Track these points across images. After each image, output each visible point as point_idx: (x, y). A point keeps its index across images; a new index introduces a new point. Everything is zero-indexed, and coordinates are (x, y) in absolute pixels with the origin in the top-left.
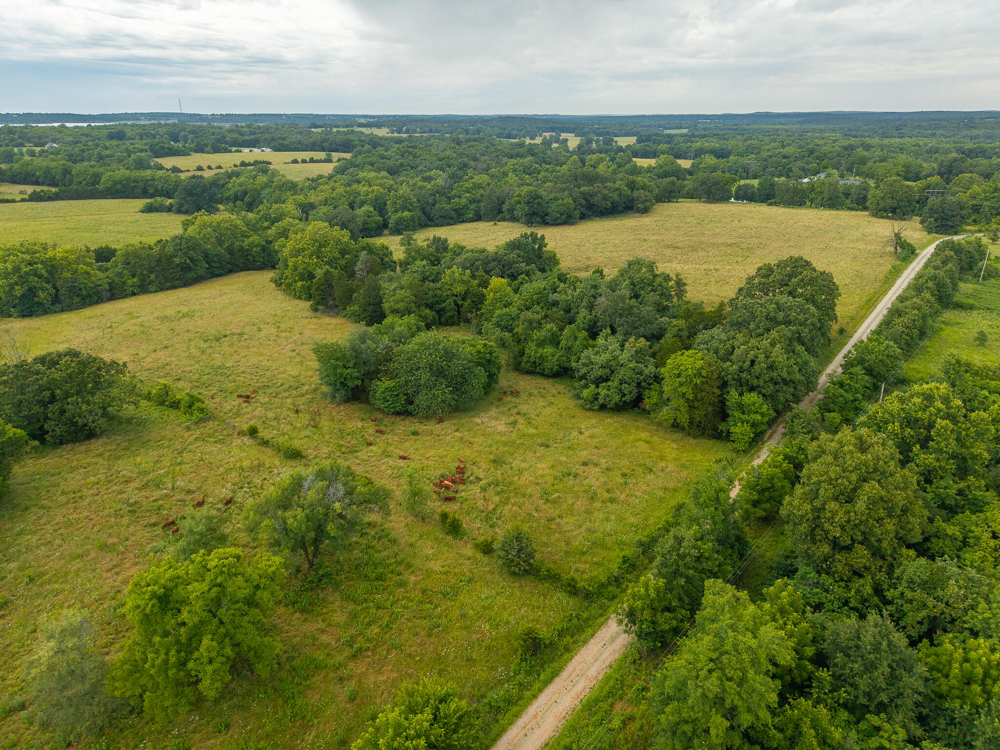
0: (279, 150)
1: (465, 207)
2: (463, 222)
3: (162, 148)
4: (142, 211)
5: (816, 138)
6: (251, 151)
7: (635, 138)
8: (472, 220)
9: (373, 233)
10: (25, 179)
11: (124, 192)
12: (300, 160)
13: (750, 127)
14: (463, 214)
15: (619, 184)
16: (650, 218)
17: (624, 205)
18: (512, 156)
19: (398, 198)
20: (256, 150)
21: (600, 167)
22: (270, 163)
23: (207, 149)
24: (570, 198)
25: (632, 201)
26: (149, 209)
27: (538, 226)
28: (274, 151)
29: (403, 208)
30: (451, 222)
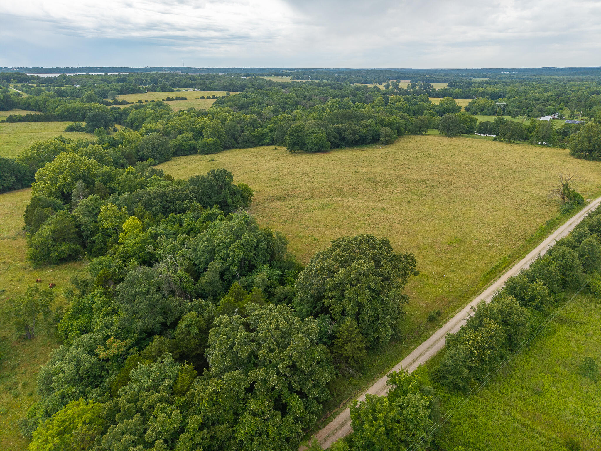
0: (204, 90)
1: (266, 134)
2: (262, 145)
3: (129, 88)
4: (66, 131)
5: (574, 85)
6: (186, 91)
7: (447, 84)
8: (269, 144)
9: (187, 152)
10: (28, 107)
11: (69, 117)
12: (206, 97)
13: (534, 77)
14: (262, 140)
15: (370, 122)
16: (387, 149)
17: (372, 138)
18: (337, 96)
19: (210, 128)
20: (190, 90)
21: (397, 104)
22: (186, 99)
23: (158, 89)
24: (325, 133)
25: (379, 135)
26: (71, 129)
27: (299, 153)
28: (201, 90)
29: (213, 135)
30: (251, 145)
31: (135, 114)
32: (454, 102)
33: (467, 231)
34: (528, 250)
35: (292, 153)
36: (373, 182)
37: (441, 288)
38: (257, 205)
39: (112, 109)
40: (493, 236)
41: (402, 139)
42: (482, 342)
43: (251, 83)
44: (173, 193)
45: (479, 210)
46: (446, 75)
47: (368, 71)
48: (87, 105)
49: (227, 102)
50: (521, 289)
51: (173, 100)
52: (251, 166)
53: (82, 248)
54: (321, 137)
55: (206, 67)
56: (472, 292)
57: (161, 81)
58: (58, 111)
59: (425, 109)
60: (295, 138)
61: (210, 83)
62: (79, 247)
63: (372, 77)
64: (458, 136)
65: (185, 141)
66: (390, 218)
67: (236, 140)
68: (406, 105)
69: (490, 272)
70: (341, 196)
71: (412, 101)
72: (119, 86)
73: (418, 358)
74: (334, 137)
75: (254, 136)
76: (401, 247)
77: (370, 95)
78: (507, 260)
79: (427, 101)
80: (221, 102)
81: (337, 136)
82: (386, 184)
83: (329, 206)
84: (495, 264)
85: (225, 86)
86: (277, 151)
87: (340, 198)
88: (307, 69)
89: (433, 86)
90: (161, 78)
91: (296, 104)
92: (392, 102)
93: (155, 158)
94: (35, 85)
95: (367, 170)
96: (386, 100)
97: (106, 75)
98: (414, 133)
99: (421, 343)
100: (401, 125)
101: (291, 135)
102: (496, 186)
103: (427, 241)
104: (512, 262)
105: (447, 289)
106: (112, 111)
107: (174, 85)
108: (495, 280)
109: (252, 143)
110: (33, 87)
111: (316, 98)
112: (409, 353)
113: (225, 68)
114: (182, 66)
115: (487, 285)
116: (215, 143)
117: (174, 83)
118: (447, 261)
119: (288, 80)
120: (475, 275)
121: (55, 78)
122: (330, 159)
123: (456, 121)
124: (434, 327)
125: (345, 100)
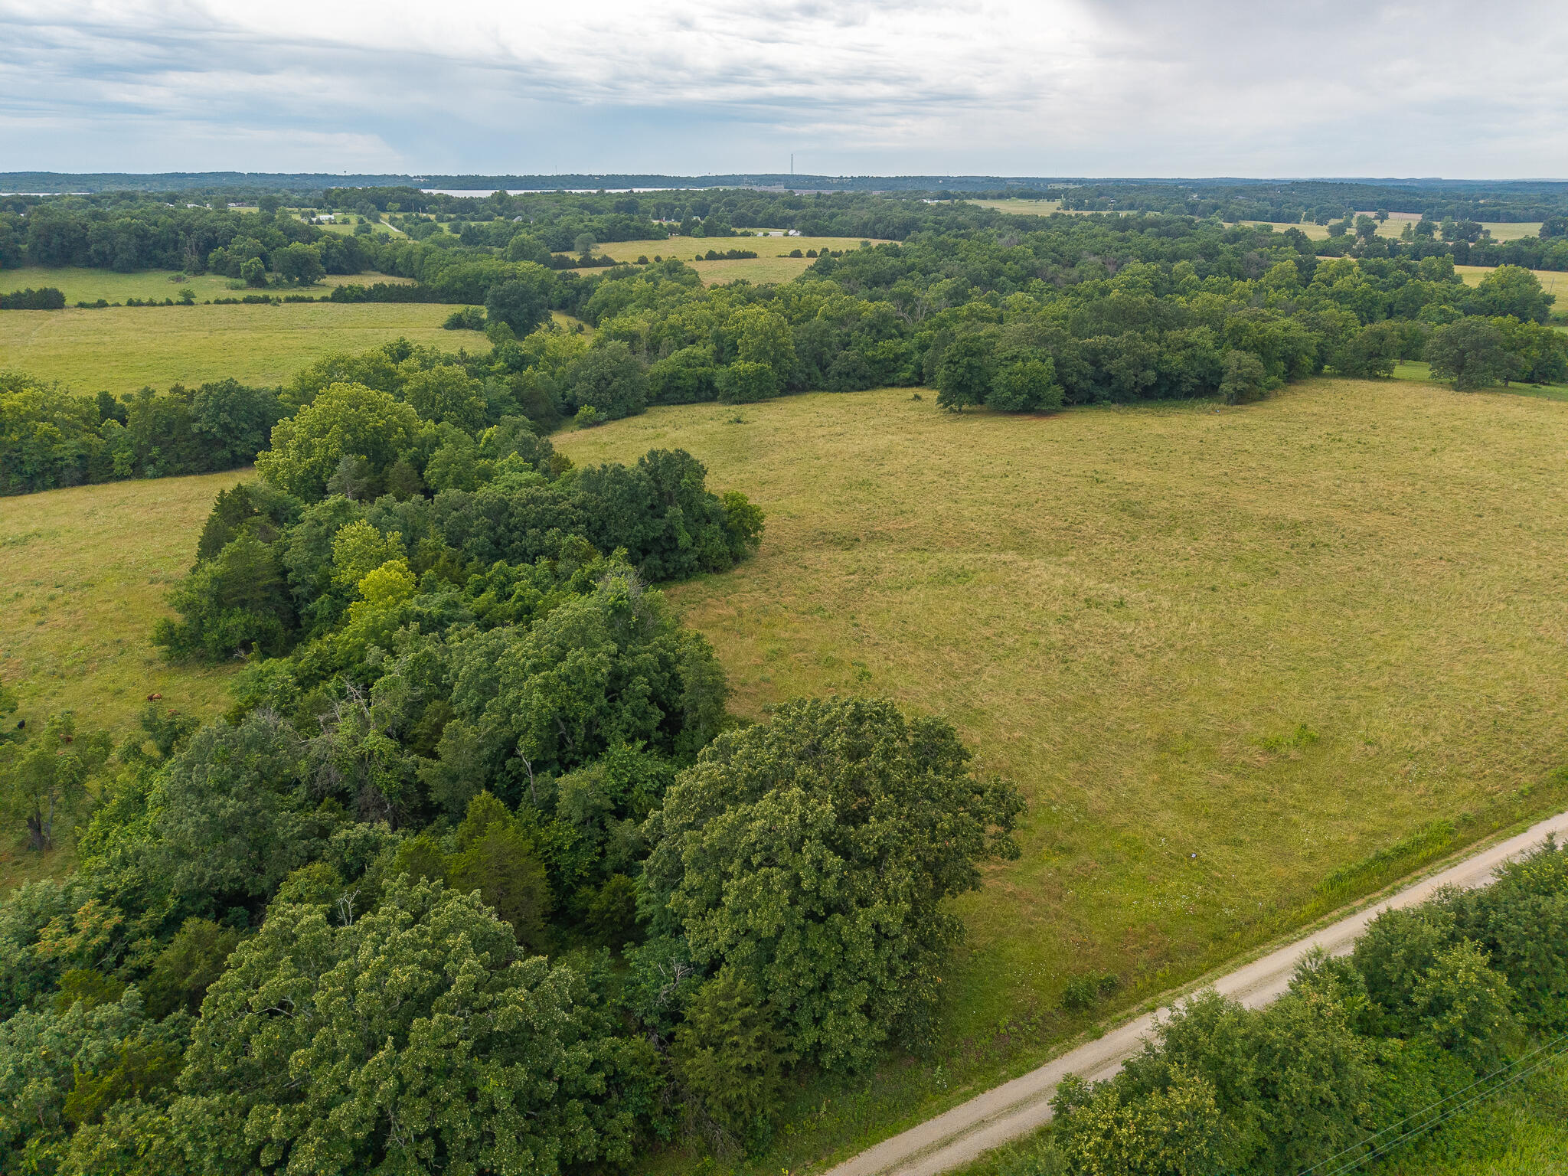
0: (811, 234)
1: (906, 357)
2: (893, 385)
3: (628, 226)
4: (446, 327)
6: (766, 235)
7: (1540, 225)
8: (908, 384)
9: (691, 396)
10: (388, 267)
11: (466, 294)
12: (804, 252)
14: (894, 370)
15: (1201, 335)
16: (1231, 418)
17: (1196, 381)
18: (1157, 258)
19: (754, 334)
20: (777, 233)
21: (1339, 284)
22: (754, 256)
23: (696, 230)
24: (1050, 360)
25: (1220, 373)
26: (456, 323)
27: (969, 412)
28: (802, 235)
29: (760, 354)
30: (859, 384)
31: (608, 290)
32: (1531, 280)
33: (1354, 707)
34: (1545, 808)
35: (952, 411)
36: (1134, 515)
37: (1161, 896)
38: (773, 555)
39: (560, 277)
40: (1439, 739)
41: (1300, 388)
42: (1135, 1149)
43: (931, 217)
44: (524, 506)
45: (1434, 640)
46: (1546, 200)
47: (1296, 185)
48: (509, 266)
49: (841, 266)
50: (1409, 961)
51: (721, 257)
52: (821, 442)
53: (281, 629)
54: (1039, 372)
55: (847, 174)
56: (1265, 931)
57: (717, 210)
58: (441, 279)
59: (1427, 301)
60: (960, 371)
61: (833, 216)
62: (274, 623)
63: (1301, 204)
64: (1491, 388)
65: (689, 366)
66: (1123, 636)
67: (823, 367)
68: (1364, 285)
69: (1365, 868)
70: (1019, 549)
71: (1394, 273)
72: (607, 221)
73: (962, 1133)
74: (1079, 372)
75: (873, 361)
76: (1108, 735)
77: (1261, 255)
78: (1451, 833)
79: (1446, 274)
80: (825, 266)
81: (1089, 368)
82: (1171, 524)
83: (963, 575)
84: (1399, 841)
85: (865, 225)
86: (917, 404)
87: (1009, 556)
88: (1119, 180)
89: (1488, 232)
90: (719, 201)
91: (1029, 275)
92: (1323, 275)
93: (601, 406)
94: (432, 217)
95: (1135, 475)
96: (1307, 270)
97: (601, 193)
98: (1350, 371)
99: (1003, 1080)
100: (1302, 345)
101: (951, 362)
102: (1534, 564)
103: (1202, 726)
104: (1466, 843)
105: (1179, 904)
106: (560, 282)
107: (742, 221)
108: (1370, 901)
109: (862, 378)
110: (429, 220)
111: (1092, 259)
112: (943, 1111)
113: (897, 178)
114: (789, 173)
115: (1335, 914)
116: (760, 374)
117: (743, 216)
118: (1234, 804)
119: (1045, 209)
120: (1308, 868)
121: (484, 201)
122: (1047, 436)
123: (1490, 342)
124: (1073, 1032)
125: (1177, 266)
